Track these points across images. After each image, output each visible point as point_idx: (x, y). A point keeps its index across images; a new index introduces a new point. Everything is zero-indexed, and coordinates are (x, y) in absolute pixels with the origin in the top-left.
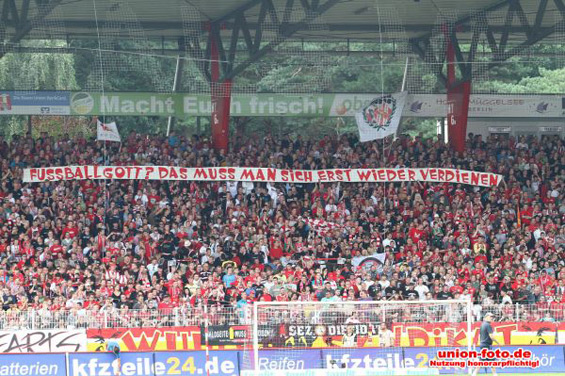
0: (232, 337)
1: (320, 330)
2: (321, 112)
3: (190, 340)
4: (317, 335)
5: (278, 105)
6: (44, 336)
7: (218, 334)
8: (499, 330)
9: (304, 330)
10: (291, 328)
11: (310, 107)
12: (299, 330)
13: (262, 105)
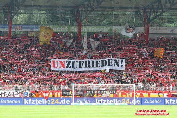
0: (71, 94)
1: (96, 92)
2: (109, 31)
3: (59, 94)
4: (95, 94)
5: (97, 29)
6: (18, 92)
7: (67, 93)
8: (147, 93)
9: (91, 92)
10: (88, 91)
11: (106, 30)
12: (90, 92)
13: (93, 29)
